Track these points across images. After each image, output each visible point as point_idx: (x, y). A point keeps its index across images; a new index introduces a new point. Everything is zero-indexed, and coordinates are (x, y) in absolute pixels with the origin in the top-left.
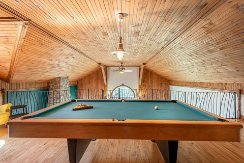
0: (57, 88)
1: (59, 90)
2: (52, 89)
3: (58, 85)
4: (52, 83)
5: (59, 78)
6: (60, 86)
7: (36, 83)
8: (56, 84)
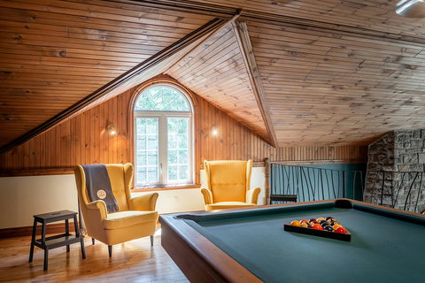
0: (387, 165)
1: (390, 170)
2: (372, 166)
3: (389, 155)
4: (374, 148)
5: (391, 134)
6: (392, 158)
7: (331, 149)
8: (383, 151)
